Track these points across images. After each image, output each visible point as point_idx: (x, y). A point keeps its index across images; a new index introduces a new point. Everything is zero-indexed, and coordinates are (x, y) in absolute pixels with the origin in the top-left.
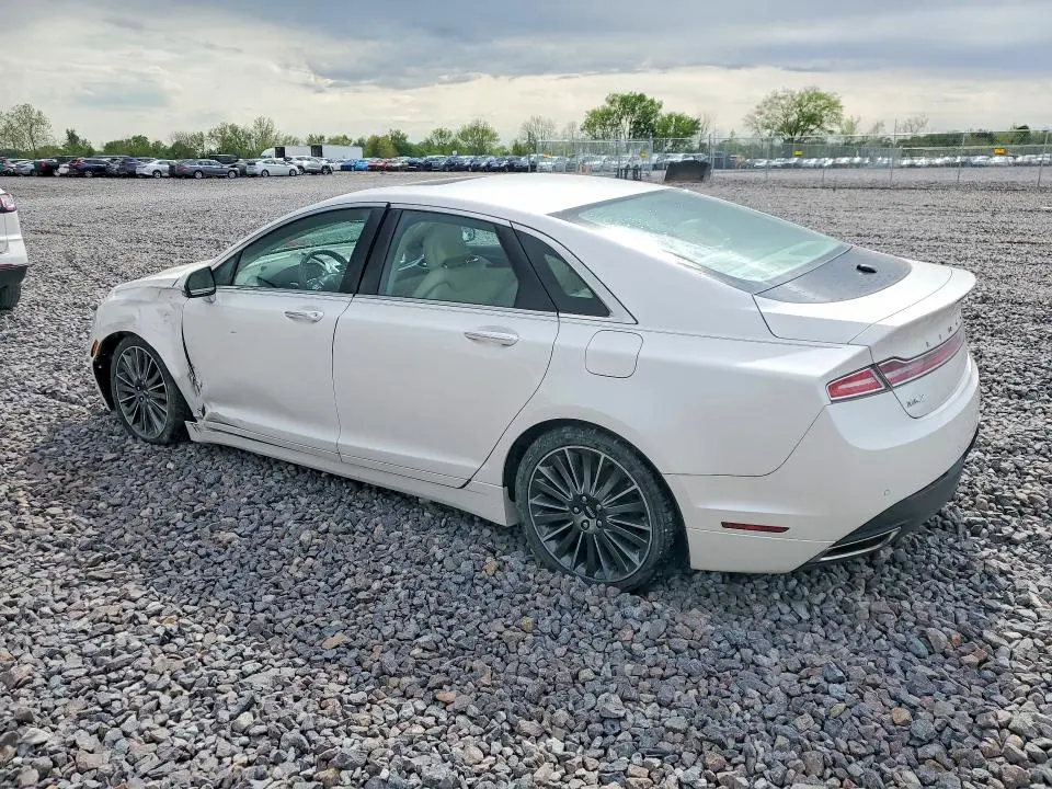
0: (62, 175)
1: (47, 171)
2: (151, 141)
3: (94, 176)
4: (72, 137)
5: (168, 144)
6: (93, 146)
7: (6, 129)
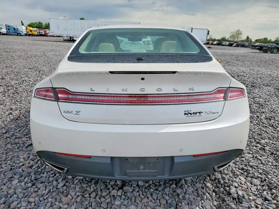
0: (234, 46)
1: (231, 45)
2: (269, 39)
3: (241, 47)
4: (248, 38)
5: (273, 40)
6: (252, 40)
7: (232, 35)
